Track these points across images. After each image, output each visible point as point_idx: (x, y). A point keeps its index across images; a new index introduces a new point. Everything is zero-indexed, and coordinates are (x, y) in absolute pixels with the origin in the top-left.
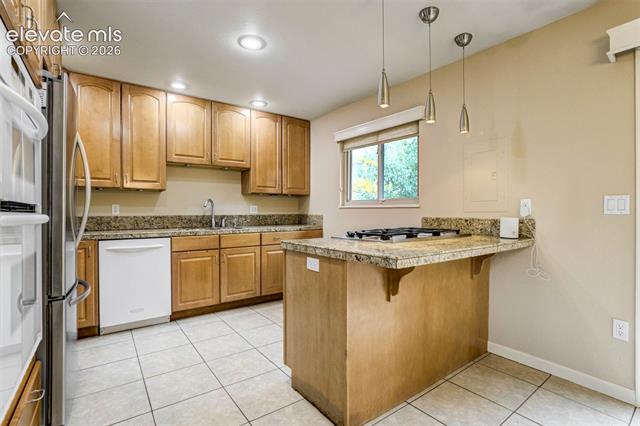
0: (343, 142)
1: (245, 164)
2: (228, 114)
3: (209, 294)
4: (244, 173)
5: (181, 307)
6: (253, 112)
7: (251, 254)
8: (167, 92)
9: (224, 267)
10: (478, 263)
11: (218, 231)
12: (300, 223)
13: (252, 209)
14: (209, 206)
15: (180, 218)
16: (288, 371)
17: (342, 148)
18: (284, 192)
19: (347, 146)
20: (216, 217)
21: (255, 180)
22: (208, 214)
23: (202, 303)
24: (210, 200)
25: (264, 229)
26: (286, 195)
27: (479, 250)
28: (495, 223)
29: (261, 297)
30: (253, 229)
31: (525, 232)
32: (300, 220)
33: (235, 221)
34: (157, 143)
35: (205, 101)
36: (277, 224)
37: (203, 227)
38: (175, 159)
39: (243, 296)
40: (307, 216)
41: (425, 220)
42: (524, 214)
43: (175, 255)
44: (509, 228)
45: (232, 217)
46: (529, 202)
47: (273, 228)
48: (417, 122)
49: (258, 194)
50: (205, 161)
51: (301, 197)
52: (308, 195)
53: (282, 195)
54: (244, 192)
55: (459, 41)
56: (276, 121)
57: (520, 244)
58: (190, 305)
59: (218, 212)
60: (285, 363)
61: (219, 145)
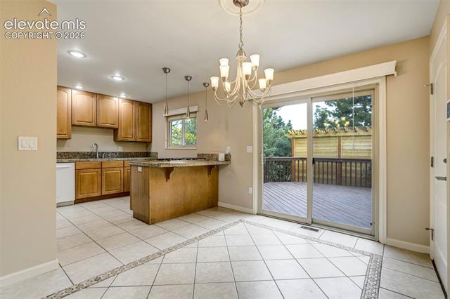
0: (168, 117)
1: (116, 126)
2: (106, 100)
3: (95, 190)
4: (115, 131)
5: (80, 197)
6: (120, 100)
7: (118, 171)
8: (72, 89)
9: (104, 177)
10: (210, 168)
11: (100, 160)
12: (147, 156)
13: (120, 149)
14: (95, 147)
15: (78, 153)
16: (132, 211)
17: (167, 120)
18: (138, 140)
19: (170, 119)
20: (99, 153)
21: (121, 134)
22: (95, 151)
23: (92, 195)
24: (96, 144)
25: (126, 159)
26: (139, 142)
27: (210, 163)
28: (217, 156)
29: (124, 193)
30: (119, 159)
31: (228, 158)
32: (147, 155)
33: (110, 155)
34: (66, 115)
35: (93, 94)
36: (134, 157)
37: (91, 158)
38: (76, 123)
39: (114, 192)
40: (150, 153)
41: (198, 155)
42: (227, 152)
43: (77, 172)
44: (221, 157)
45: (108, 153)
46: (229, 148)
47: (130, 159)
48: (196, 112)
49: (123, 141)
50: (93, 124)
51: (148, 143)
52: (151, 142)
53: (136, 142)
54: (115, 140)
55: (204, 84)
56: (133, 104)
57: (225, 163)
58: (85, 196)
59: (101, 150)
60: (131, 209)
61: (101, 116)
